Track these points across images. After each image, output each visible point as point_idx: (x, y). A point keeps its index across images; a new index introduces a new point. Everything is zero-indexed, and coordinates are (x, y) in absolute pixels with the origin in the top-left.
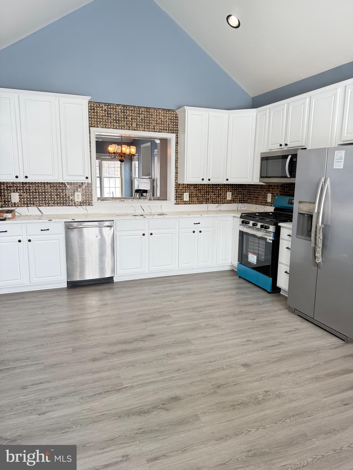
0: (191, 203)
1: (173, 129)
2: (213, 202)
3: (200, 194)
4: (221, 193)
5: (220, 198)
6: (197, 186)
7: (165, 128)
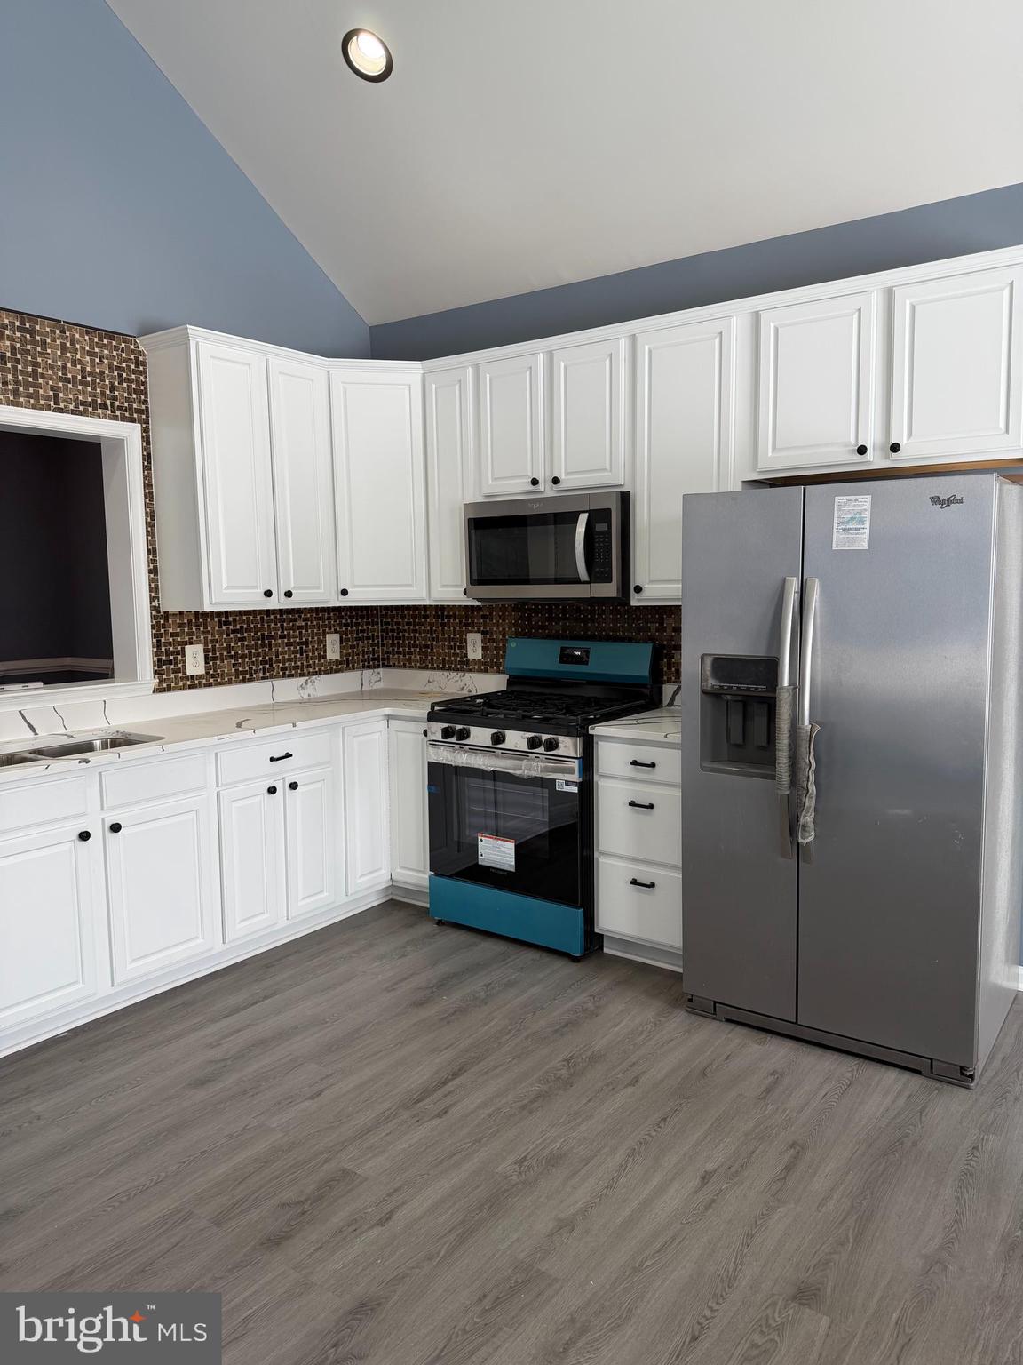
0: (212, 680)
1: (130, 408)
2: (286, 673)
3: (243, 645)
4: (307, 640)
5: (307, 656)
6: (230, 619)
7: (99, 401)
